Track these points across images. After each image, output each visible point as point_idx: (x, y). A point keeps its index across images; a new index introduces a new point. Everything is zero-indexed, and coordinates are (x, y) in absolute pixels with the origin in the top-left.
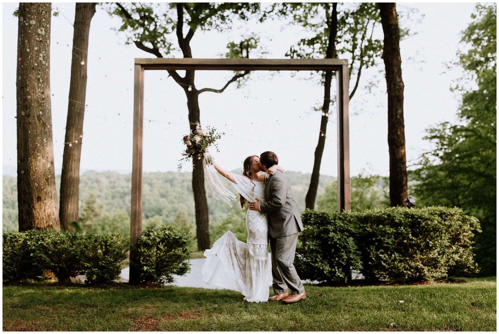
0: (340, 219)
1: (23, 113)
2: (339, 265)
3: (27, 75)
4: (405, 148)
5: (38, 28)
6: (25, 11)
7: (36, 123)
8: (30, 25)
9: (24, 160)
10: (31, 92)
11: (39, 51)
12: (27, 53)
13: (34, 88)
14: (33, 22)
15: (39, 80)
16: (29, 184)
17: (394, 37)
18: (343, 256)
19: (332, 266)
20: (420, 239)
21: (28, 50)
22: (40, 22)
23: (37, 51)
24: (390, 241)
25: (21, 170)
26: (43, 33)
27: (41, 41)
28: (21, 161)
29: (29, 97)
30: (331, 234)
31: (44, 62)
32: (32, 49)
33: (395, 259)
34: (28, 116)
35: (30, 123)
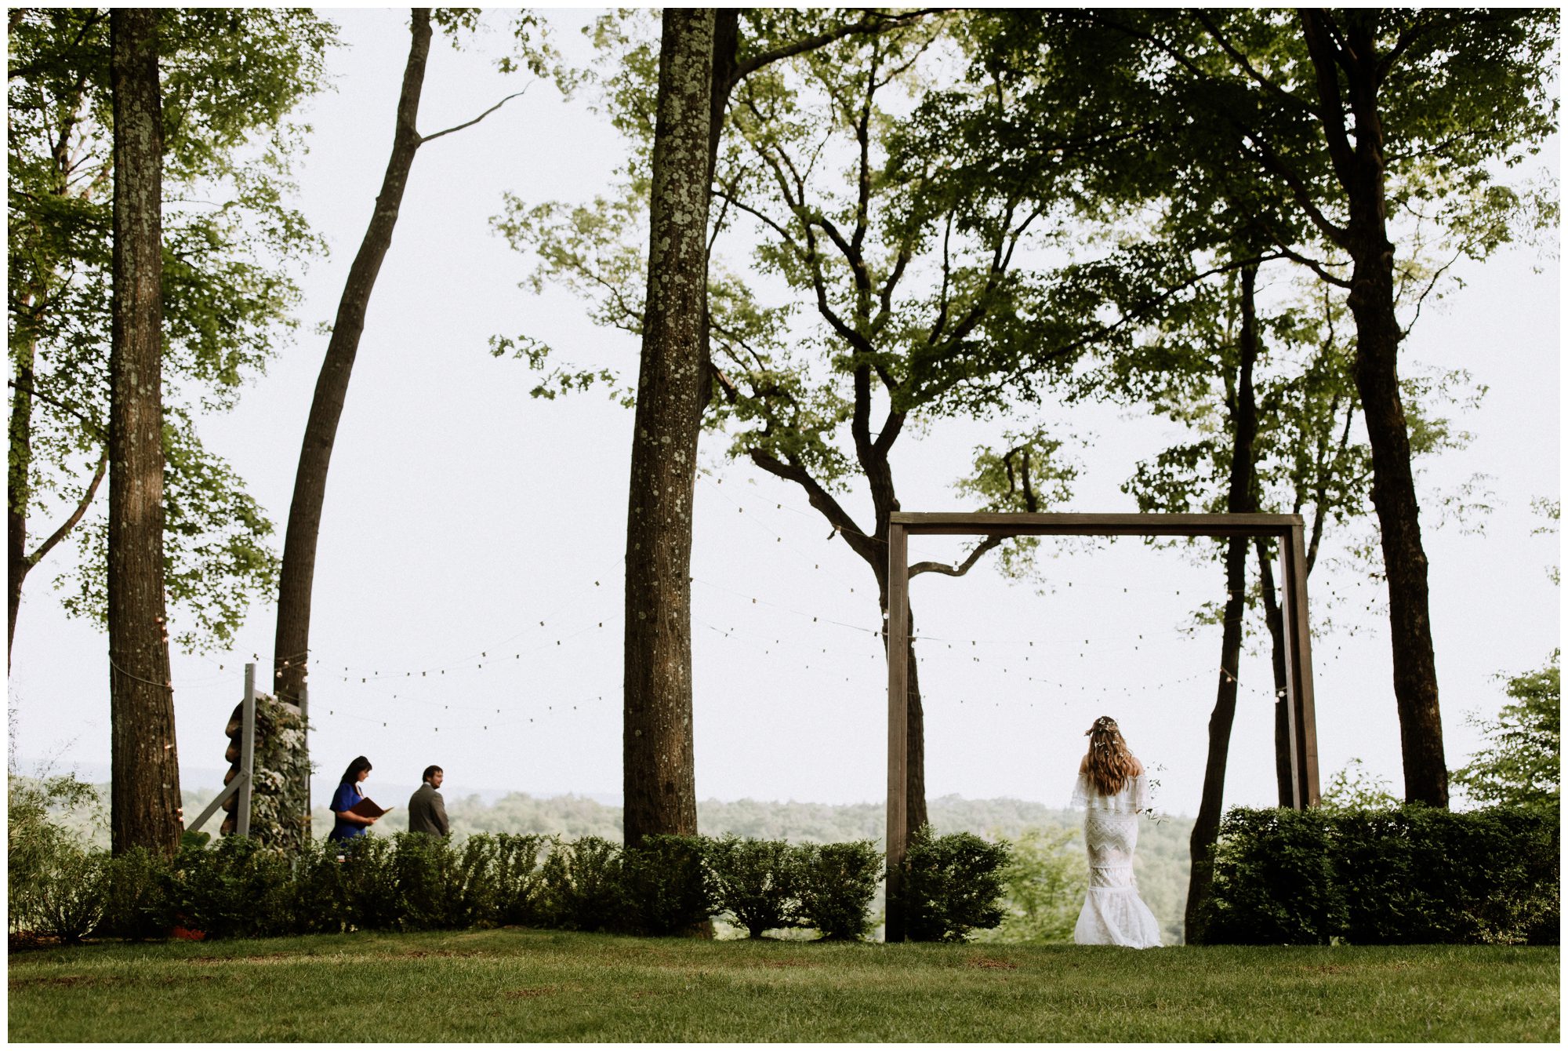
0: (1302, 821)
1: (642, 616)
2: (1306, 912)
3: (654, 540)
4: (1437, 704)
5: (675, 450)
6: (652, 418)
7: (666, 635)
8: (661, 446)
9: (642, 710)
10: (660, 573)
11: (674, 495)
12: (654, 497)
13: (664, 566)
14: (666, 440)
15: (673, 550)
16: (651, 757)
17: (1397, 454)
18: (1310, 891)
19: (1290, 912)
20: (1465, 864)
21: (656, 493)
22: (677, 438)
23: (672, 494)
24: (1403, 866)
25: (634, 729)
26: (683, 459)
27: (679, 475)
28: (635, 711)
29: (656, 583)
30: (1288, 849)
31: (682, 516)
32: (663, 492)
33: (1417, 902)
34: (653, 620)
35: (657, 635)
